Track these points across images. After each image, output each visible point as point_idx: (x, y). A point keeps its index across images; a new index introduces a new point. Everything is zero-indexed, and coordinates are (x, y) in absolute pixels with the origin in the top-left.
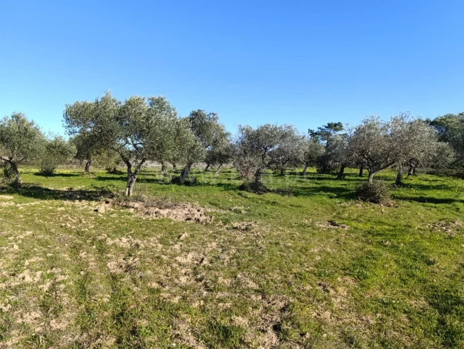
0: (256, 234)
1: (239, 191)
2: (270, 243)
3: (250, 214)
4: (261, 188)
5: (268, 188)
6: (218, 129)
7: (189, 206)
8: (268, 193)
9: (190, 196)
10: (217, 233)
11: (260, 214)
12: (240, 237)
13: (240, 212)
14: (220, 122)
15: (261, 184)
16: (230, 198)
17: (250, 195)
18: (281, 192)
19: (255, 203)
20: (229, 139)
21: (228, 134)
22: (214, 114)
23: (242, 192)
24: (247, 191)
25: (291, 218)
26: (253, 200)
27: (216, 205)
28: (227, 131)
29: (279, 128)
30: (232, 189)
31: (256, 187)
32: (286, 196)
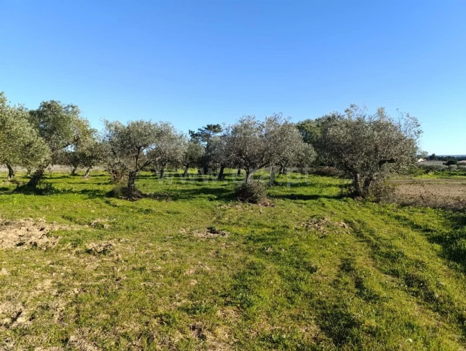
0: (116, 258)
1: (107, 199)
2: (134, 268)
3: (115, 228)
4: (135, 193)
5: (144, 193)
6: (80, 124)
7: (30, 223)
8: (143, 199)
9: (37, 208)
10: (57, 263)
11: (127, 227)
12: (92, 264)
13: (103, 226)
14: (82, 116)
15: (135, 190)
16: (92, 208)
17: (120, 202)
18: (158, 196)
19: (125, 213)
20: (94, 137)
21: (93, 131)
22: (73, 107)
23: (111, 199)
24: (118, 198)
25: (166, 228)
26: (122, 208)
27: (71, 219)
28: (92, 127)
29: (154, 125)
30: (99, 196)
31: (129, 193)
32: (164, 202)
